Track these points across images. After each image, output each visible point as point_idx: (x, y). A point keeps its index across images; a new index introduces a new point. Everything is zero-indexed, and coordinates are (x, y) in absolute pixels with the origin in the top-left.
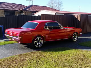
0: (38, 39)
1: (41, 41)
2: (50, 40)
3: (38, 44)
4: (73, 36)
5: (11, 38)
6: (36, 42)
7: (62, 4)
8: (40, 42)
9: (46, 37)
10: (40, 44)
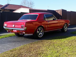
0: (40, 29)
1: (42, 31)
2: (48, 30)
3: (39, 34)
4: (64, 27)
5: (12, 30)
6: (38, 32)
7: (34, 4)
8: (41, 33)
9: (46, 27)
10: (41, 34)
